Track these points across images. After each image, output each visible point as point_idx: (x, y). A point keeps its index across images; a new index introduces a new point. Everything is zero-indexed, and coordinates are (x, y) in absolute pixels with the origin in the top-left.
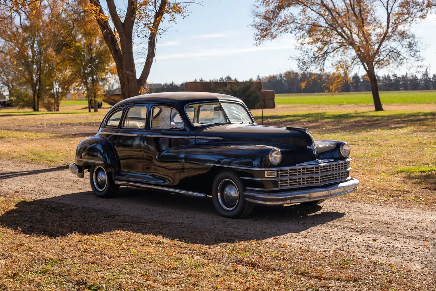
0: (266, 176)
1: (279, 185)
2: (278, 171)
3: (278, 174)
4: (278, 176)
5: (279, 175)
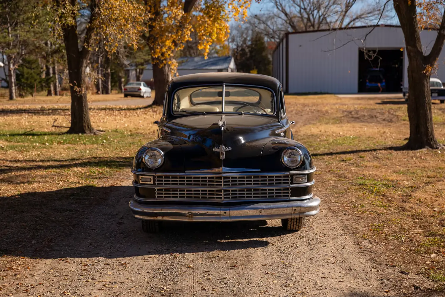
0: (141, 182)
1: (156, 195)
2: (154, 177)
3: (154, 181)
4: (154, 184)
5: (156, 182)
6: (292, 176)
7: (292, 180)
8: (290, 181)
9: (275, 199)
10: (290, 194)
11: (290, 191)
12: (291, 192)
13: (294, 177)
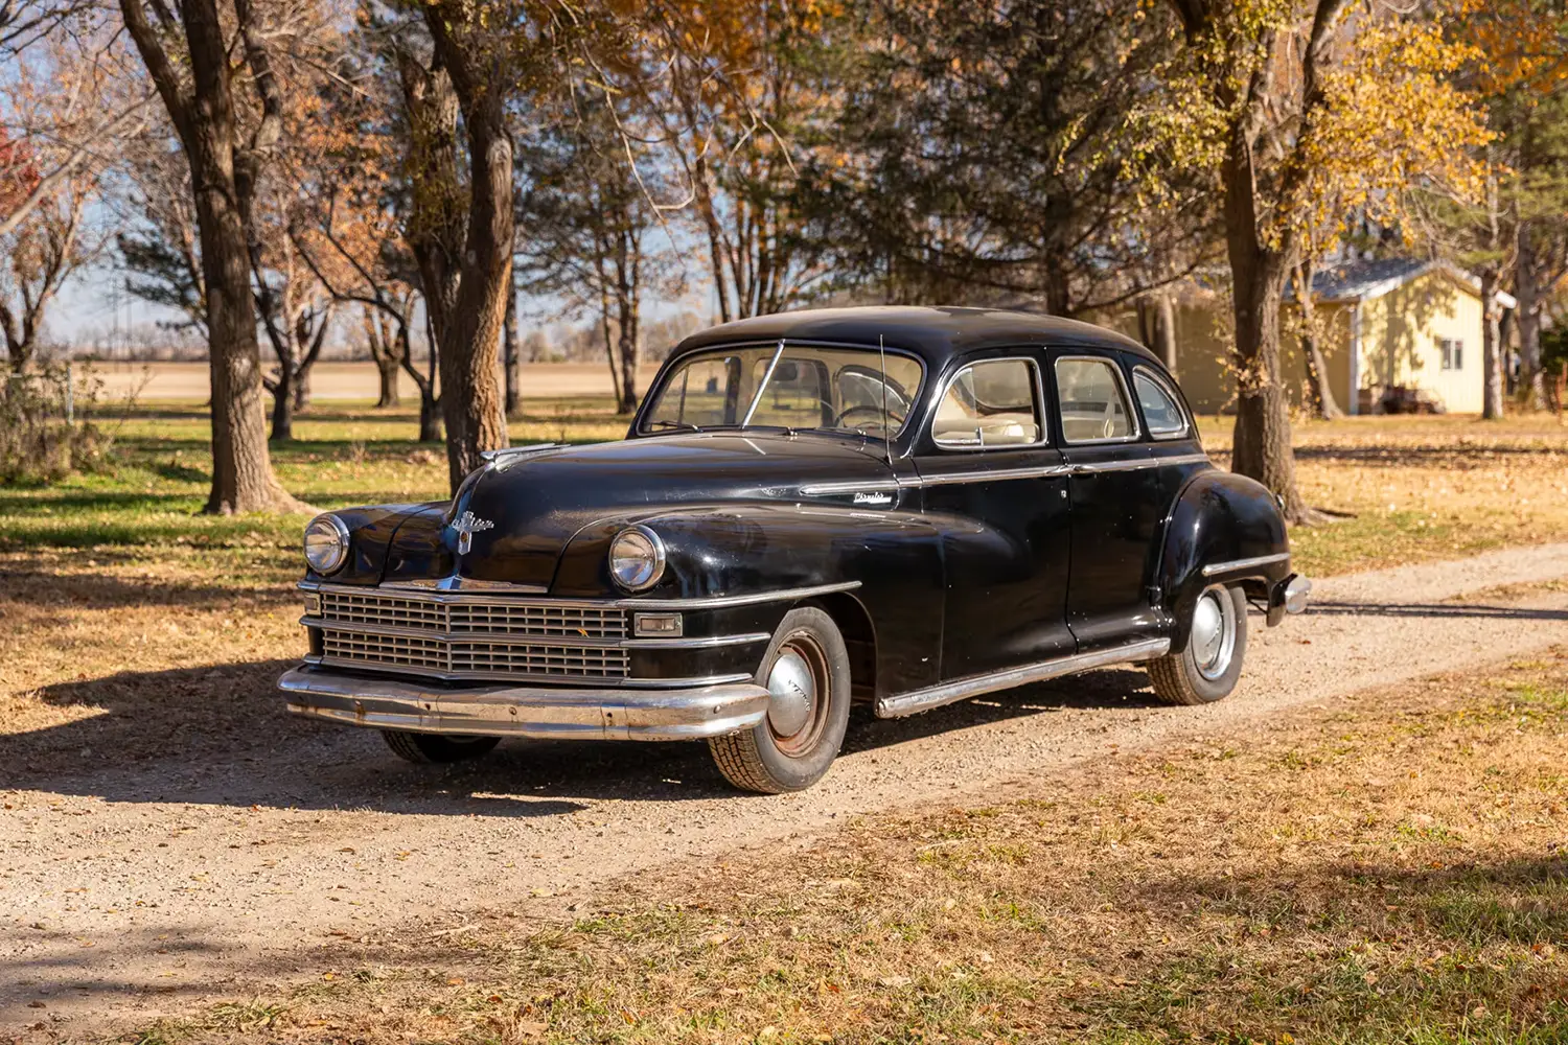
1: (326, 648)
2: (321, 596)
3: (322, 606)
4: (322, 616)
5: (325, 612)
6: (630, 613)
7: (630, 625)
8: (624, 630)
9: (605, 680)
10: (626, 669)
11: (625, 659)
12: (628, 664)
13: (638, 617)
